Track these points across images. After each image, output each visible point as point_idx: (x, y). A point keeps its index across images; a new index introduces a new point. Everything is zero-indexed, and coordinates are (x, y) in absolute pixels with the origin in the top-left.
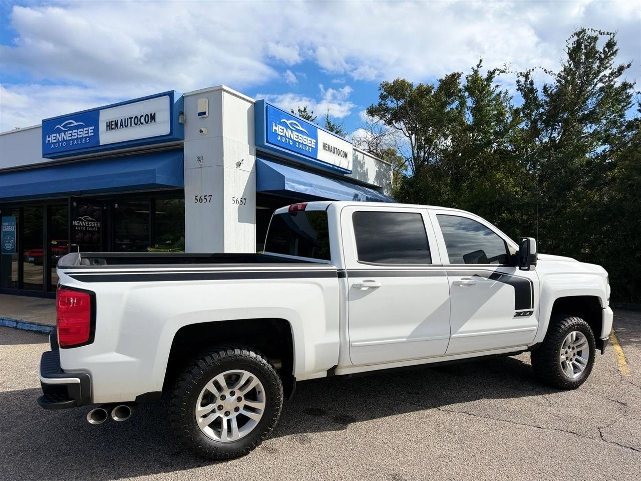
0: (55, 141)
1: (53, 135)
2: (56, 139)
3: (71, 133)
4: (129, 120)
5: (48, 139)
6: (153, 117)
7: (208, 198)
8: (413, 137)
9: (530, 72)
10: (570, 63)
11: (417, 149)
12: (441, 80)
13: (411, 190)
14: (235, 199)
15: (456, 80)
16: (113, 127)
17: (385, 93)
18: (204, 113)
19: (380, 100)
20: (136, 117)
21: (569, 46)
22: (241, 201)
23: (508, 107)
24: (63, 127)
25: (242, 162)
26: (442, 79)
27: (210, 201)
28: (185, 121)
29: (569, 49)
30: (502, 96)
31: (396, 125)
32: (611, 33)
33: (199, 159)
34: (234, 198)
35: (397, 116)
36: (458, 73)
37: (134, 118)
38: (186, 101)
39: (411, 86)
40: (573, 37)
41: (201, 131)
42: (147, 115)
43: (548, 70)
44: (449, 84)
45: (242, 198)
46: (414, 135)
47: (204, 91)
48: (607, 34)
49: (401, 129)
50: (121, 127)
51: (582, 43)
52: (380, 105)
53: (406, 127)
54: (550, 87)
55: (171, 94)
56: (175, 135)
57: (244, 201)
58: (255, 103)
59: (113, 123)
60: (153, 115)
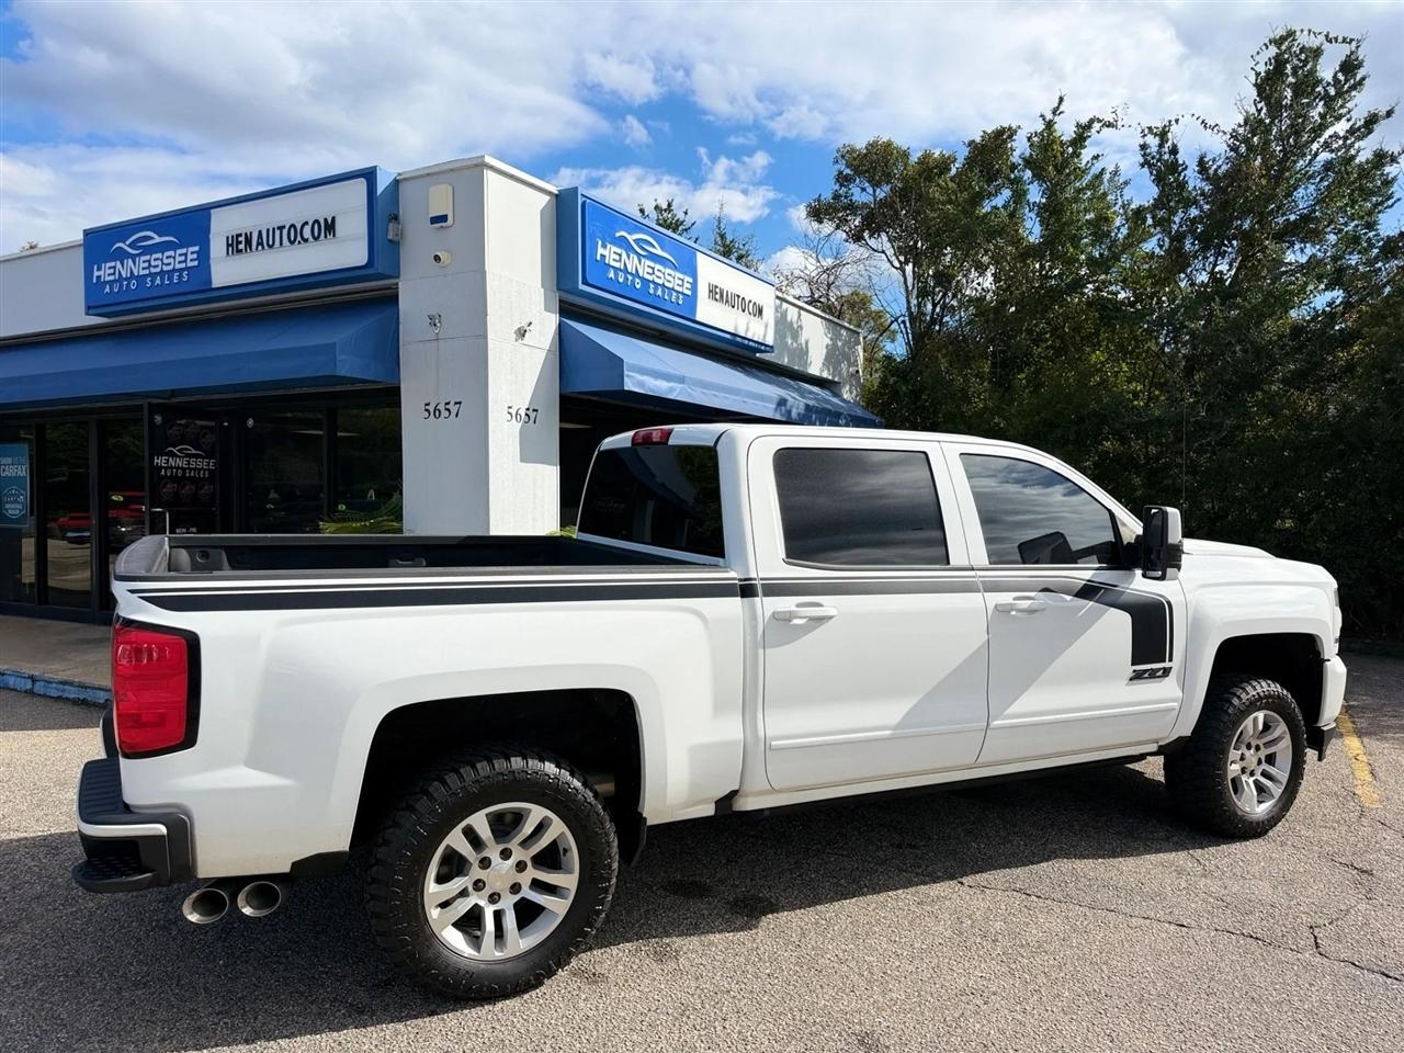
0: (112, 278)
1: (109, 265)
2: (114, 274)
3: (149, 261)
4: (277, 232)
5: (96, 273)
6: (330, 227)
7: (454, 409)
8: (909, 268)
9: (1170, 125)
10: (1259, 106)
11: (917, 298)
12: (972, 143)
13: (904, 388)
14: (513, 411)
15: (1005, 141)
16: (242, 246)
17: (848, 171)
18: (443, 218)
19: (837, 187)
20: (293, 226)
21: (1258, 69)
22: (527, 414)
23: (1120, 203)
24: (129, 246)
25: (528, 329)
26: (974, 141)
27: (457, 416)
28: (401, 234)
29: (1258, 74)
30: (1105, 180)
31: (872, 242)
32: (1352, 40)
33: (433, 321)
34: (510, 407)
35: (873, 222)
36: (1010, 128)
37: (287, 227)
38: (404, 190)
39: (905, 155)
40: (1267, 48)
41: (437, 258)
42: (317, 221)
43: (1211, 122)
44: (990, 152)
45: (528, 409)
46: (911, 265)
47: (444, 168)
48: (1344, 40)
49: (883, 252)
50: (260, 248)
51: (1287, 61)
52: (836, 197)
53: (893, 247)
54: (1214, 160)
55: (369, 175)
56: (380, 267)
57: (532, 415)
58: (557, 195)
59: (242, 239)
60: (330, 221)
